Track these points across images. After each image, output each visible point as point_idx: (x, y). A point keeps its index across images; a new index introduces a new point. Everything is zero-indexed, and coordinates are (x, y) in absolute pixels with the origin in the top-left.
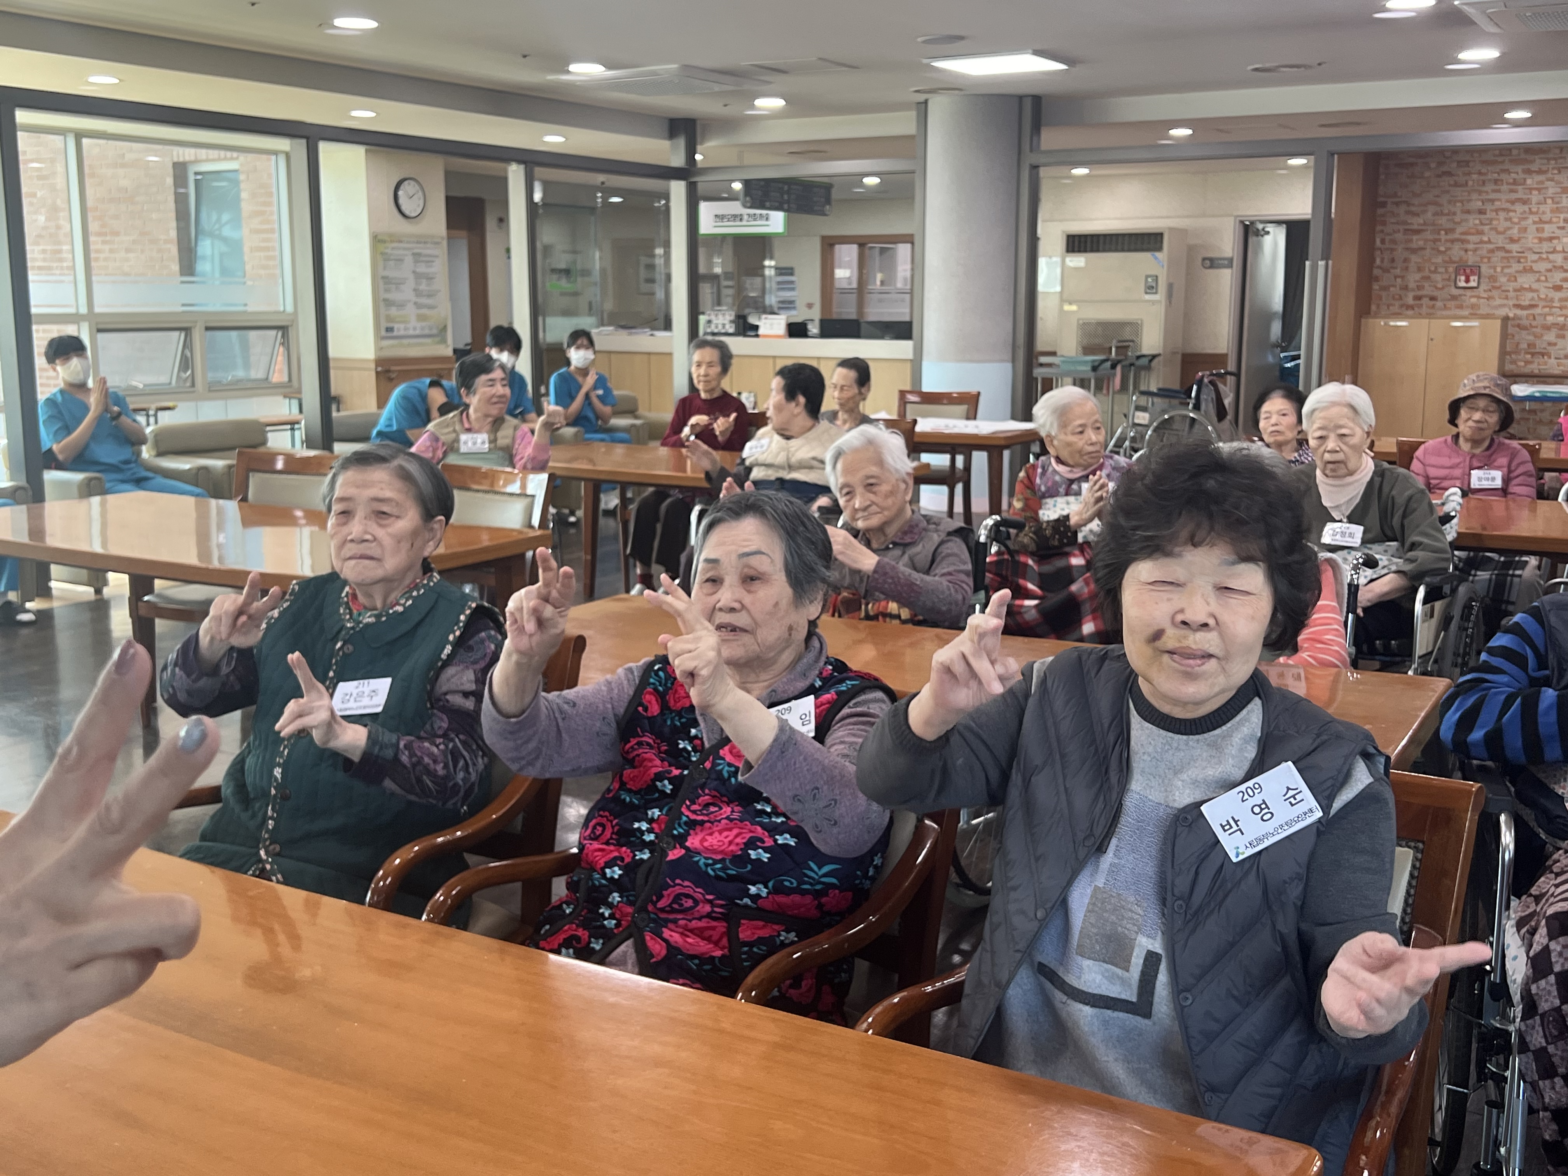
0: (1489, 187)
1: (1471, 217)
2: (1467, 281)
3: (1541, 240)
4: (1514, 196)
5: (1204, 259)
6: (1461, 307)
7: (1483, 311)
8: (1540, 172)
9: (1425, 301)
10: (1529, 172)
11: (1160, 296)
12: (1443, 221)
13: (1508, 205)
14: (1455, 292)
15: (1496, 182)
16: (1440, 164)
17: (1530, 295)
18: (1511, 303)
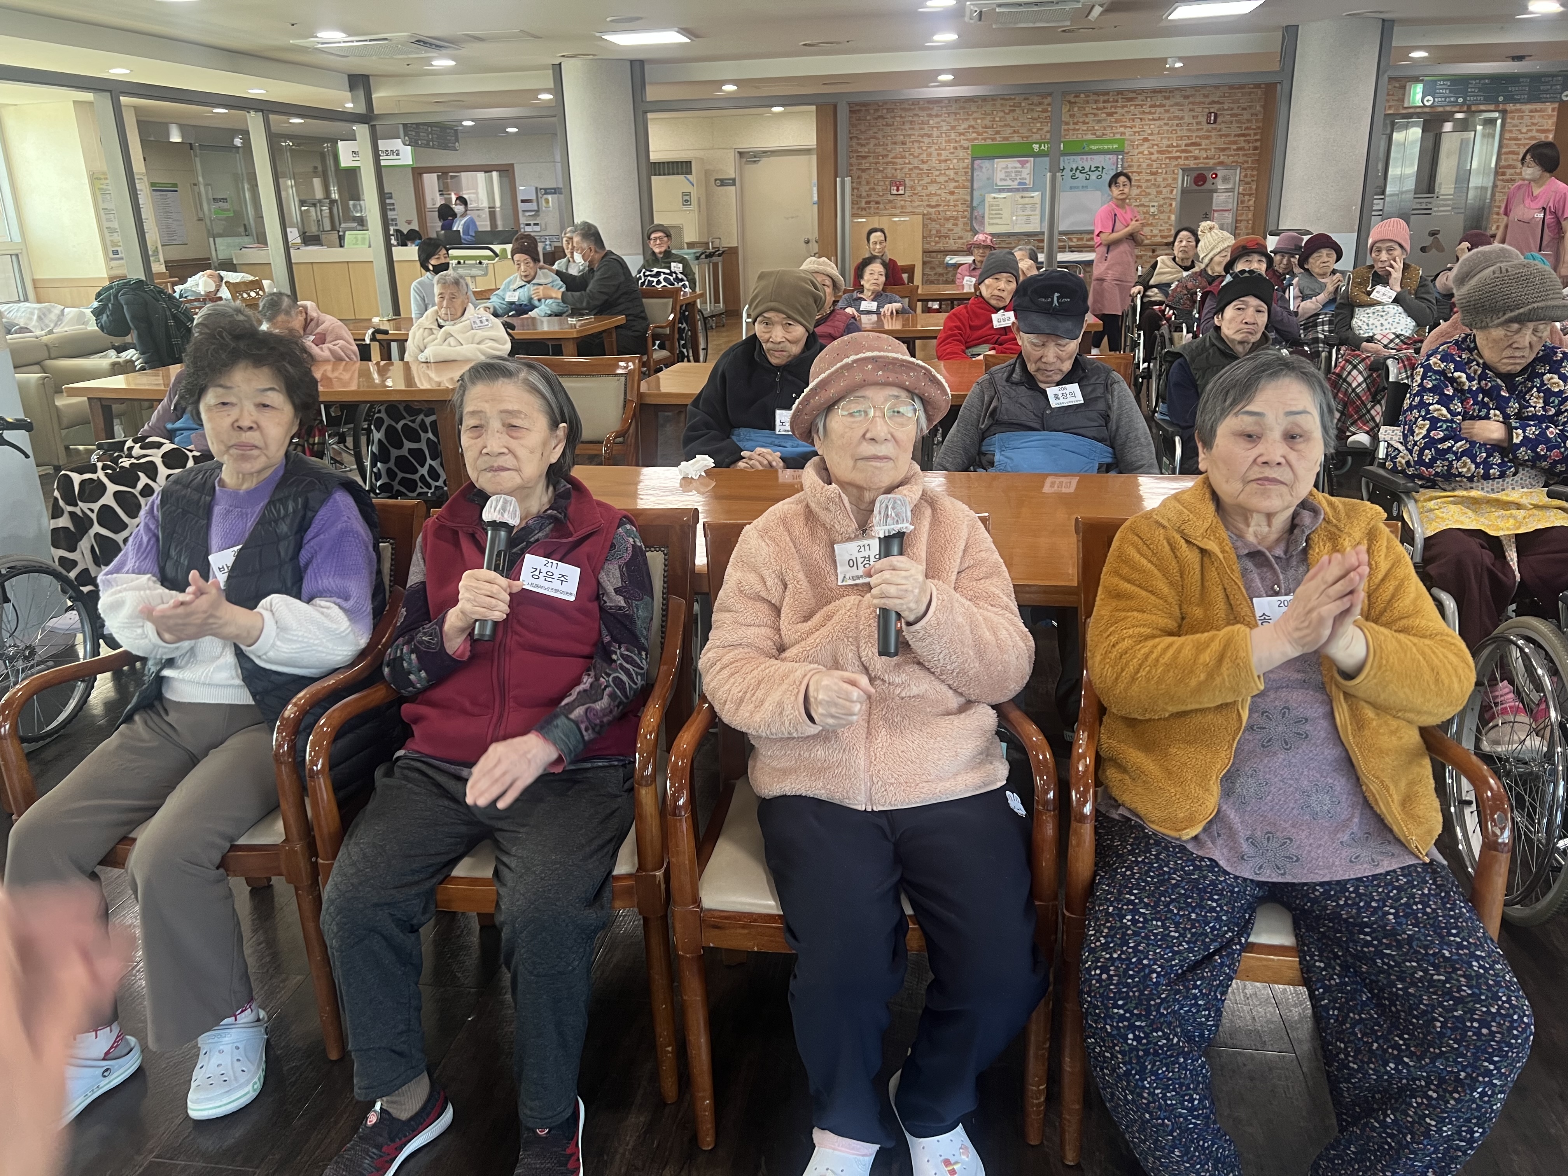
0: (907, 126)
1: (897, 147)
2: (898, 190)
3: (940, 161)
4: (922, 132)
5: (717, 180)
6: (895, 208)
7: (909, 209)
8: (937, 116)
9: (873, 205)
10: (930, 115)
11: (694, 206)
12: (880, 150)
13: (920, 138)
14: (891, 198)
15: (911, 122)
16: (876, 110)
17: (935, 198)
18: (925, 203)
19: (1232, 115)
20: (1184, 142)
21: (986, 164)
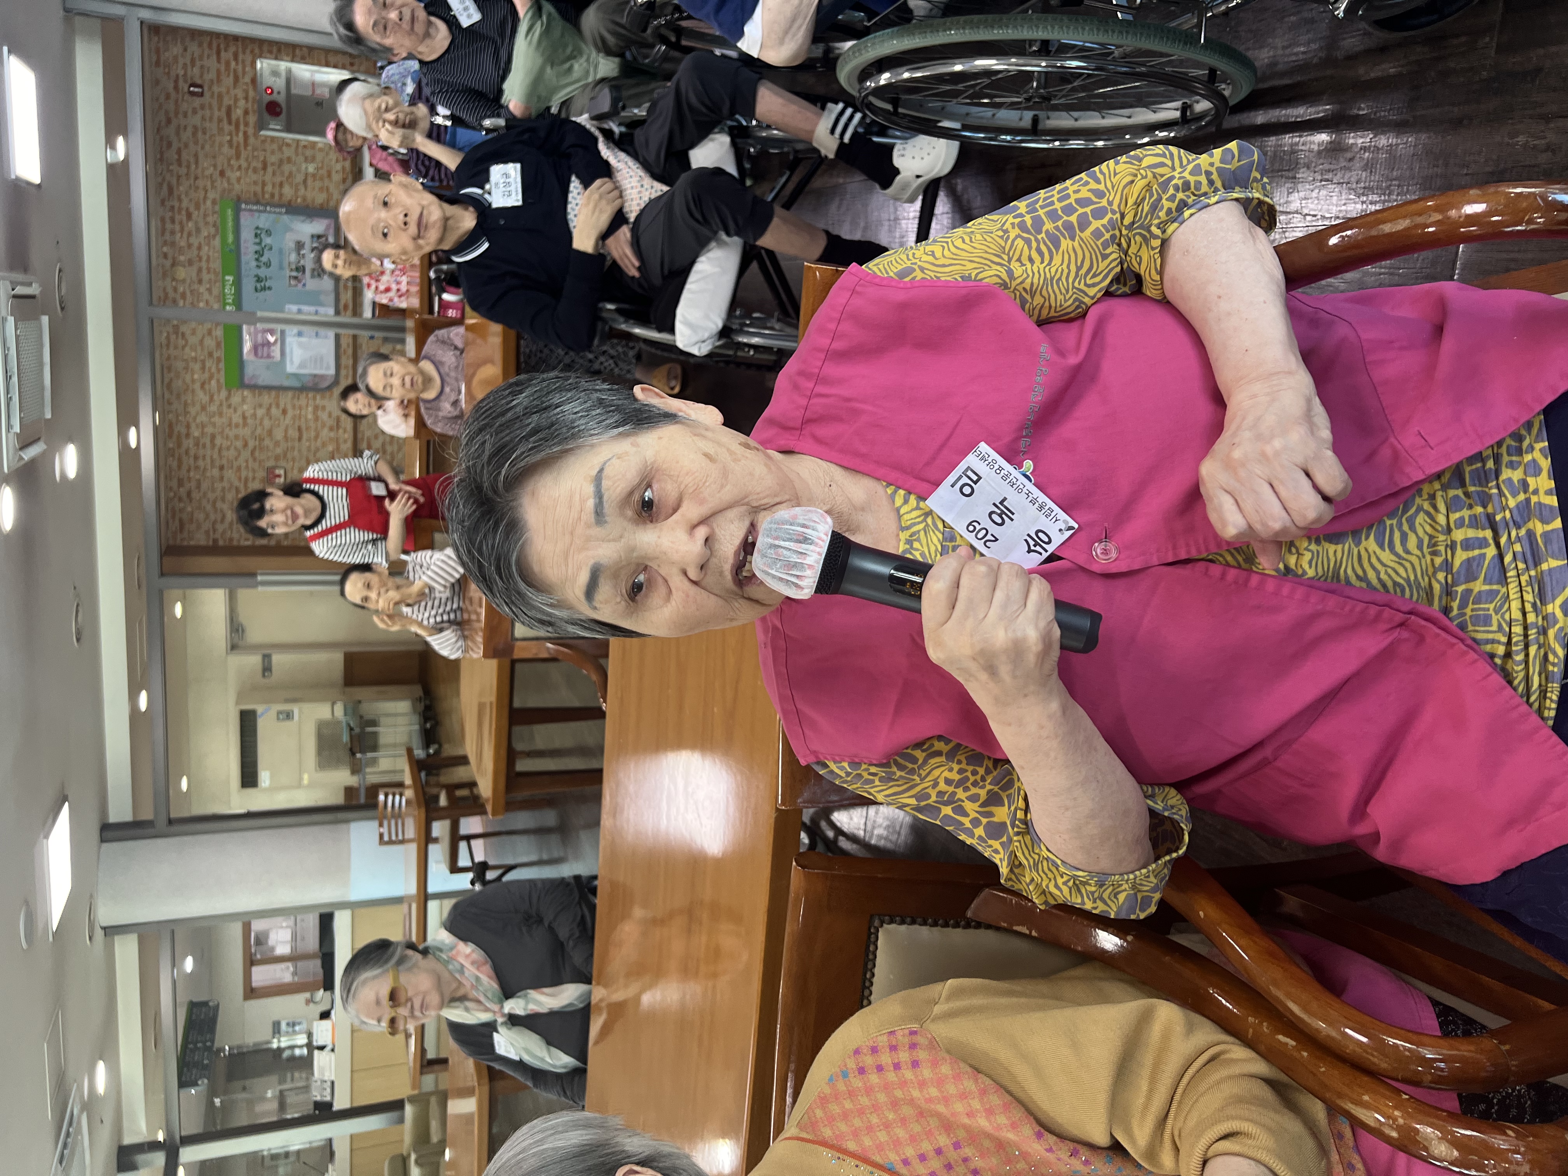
0: (201, 463)
1: (226, 475)
2: (279, 476)
4: (208, 445)
5: (264, 676)
8: (188, 426)
10: (188, 435)
11: (296, 709)
13: (216, 449)
17: (290, 432)
18: (296, 444)
19: (193, 63)
20: (227, 128)
21: (249, 371)
